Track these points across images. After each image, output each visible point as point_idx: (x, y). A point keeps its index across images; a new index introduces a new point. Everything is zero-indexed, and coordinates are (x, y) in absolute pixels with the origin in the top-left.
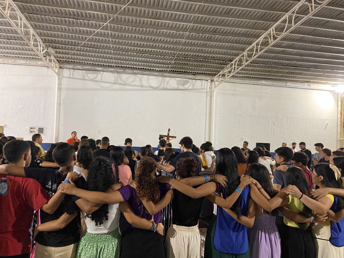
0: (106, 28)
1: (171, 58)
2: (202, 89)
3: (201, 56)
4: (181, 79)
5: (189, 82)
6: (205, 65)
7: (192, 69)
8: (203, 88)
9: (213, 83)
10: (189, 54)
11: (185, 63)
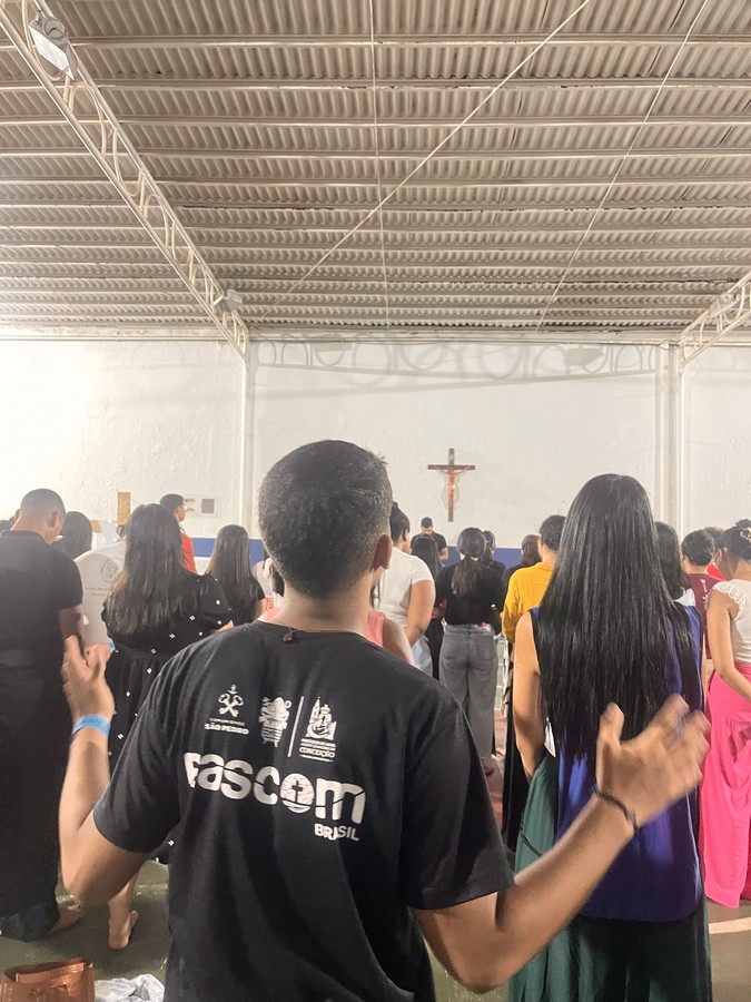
0: (374, 223)
1: (549, 288)
2: (641, 371)
3: (638, 273)
4: (576, 346)
5: (602, 355)
6: (651, 300)
7: (610, 315)
8: (646, 367)
9: (677, 351)
10: (601, 273)
11: (588, 300)
